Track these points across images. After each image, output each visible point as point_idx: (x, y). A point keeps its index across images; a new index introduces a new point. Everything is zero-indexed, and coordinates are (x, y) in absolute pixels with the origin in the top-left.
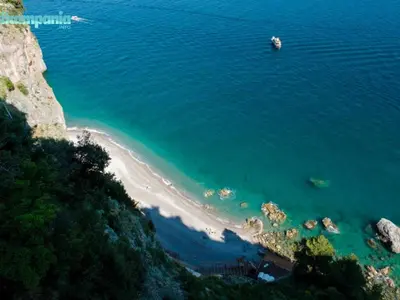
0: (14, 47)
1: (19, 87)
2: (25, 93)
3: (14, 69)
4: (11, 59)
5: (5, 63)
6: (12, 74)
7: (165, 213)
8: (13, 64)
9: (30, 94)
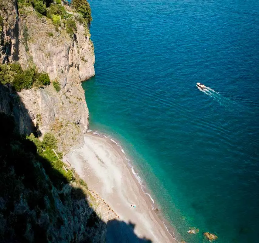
0: (59, 49)
1: (55, 84)
2: (58, 89)
3: (55, 67)
4: (54, 59)
5: (49, 61)
6: (52, 71)
7: (138, 232)
8: (54, 63)
9: (61, 92)
